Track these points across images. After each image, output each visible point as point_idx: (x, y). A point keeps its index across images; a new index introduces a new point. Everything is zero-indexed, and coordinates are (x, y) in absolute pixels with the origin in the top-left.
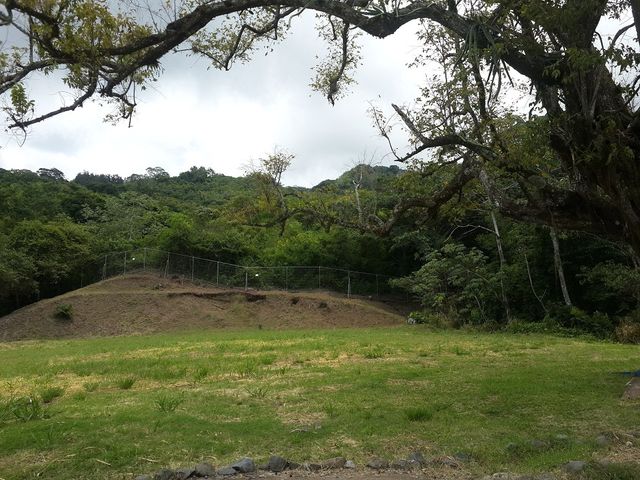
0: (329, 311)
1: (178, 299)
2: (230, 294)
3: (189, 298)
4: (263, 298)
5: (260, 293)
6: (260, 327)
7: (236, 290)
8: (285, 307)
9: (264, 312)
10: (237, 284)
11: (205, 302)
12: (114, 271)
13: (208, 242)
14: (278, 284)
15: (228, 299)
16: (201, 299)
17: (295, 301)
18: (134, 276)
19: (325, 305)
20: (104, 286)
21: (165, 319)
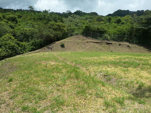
0: (130, 48)
1: (89, 43)
2: (102, 42)
3: (91, 43)
4: (111, 44)
5: (110, 42)
6: (112, 51)
7: (103, 41)
8: (117, 46)
9: (112, 47)
10: (103, 40)
11: (96, 44)
12: (72, 35)
13: (95, 28)
14: (114, 40)
15: (101, 43)
16: (95, 43)
17: (120, 45)
18: (77, 37)
19: (129, 46)
20: (70, 39)
21: (87, 48)
